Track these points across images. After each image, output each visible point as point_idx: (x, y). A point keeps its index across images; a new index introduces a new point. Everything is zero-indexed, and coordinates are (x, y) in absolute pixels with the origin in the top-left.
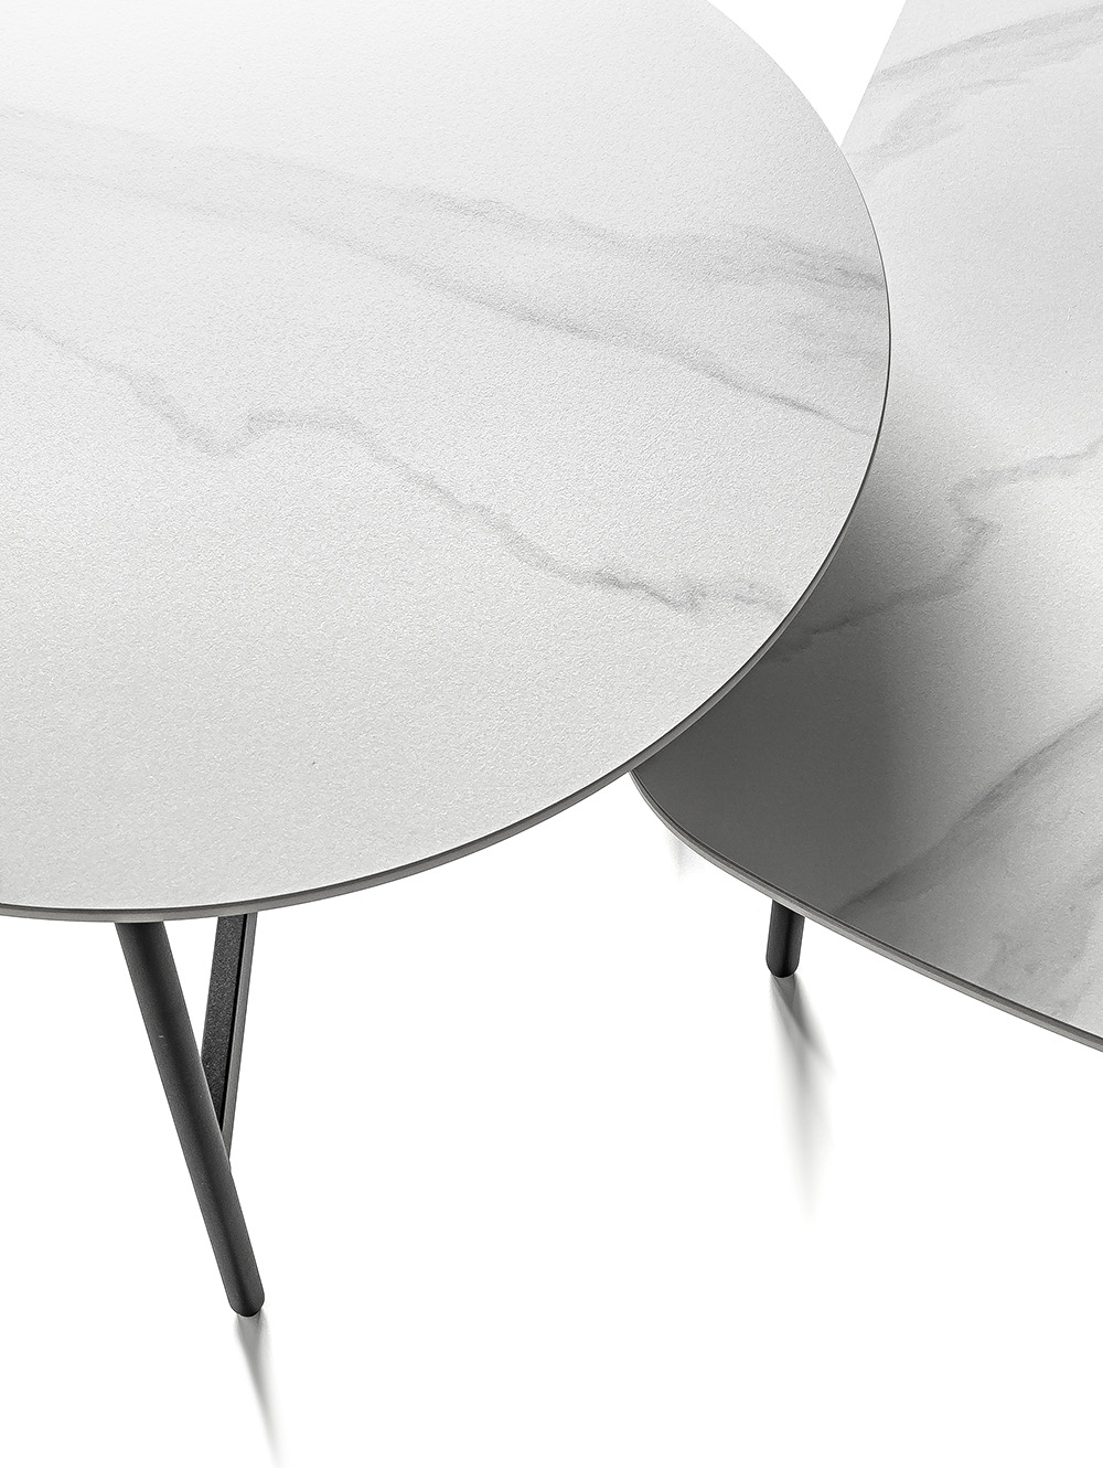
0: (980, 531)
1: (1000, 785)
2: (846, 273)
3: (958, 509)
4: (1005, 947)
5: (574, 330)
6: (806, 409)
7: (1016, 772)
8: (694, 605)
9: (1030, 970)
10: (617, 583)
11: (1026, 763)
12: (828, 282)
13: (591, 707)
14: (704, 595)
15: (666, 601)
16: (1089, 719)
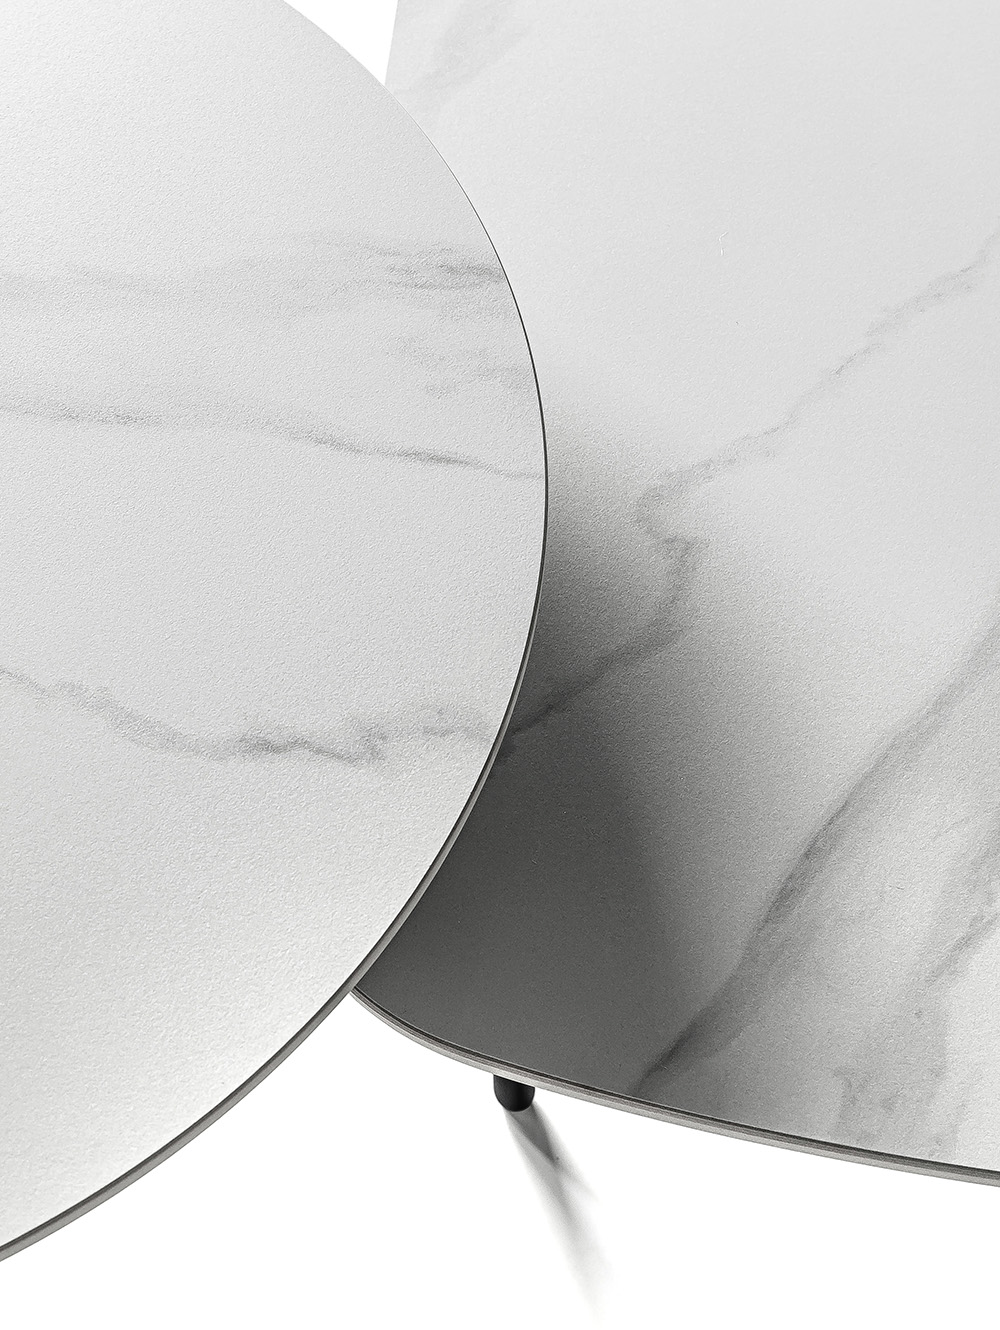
0: (683, 553)
1: (791, 877)
2: (451, 270)
3: (649, 531)
4: (850, 1085)
5: (126, 419)
6: (448, 461)
7: (807, 855)
8: (375, 754)
9: (888, 1105)
10: (268, 747)
11: (815, 841)
12: (432, 286)
13: (280, 920)
14: (384, 738)
15: (340, 757)
16: (876, 767)
